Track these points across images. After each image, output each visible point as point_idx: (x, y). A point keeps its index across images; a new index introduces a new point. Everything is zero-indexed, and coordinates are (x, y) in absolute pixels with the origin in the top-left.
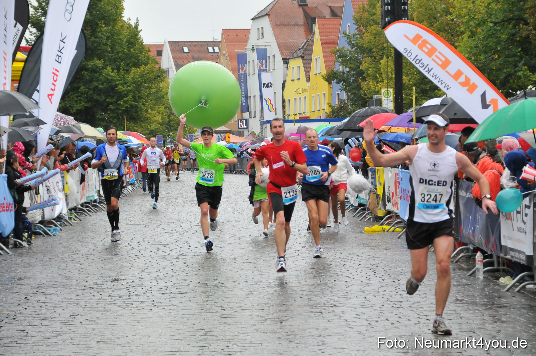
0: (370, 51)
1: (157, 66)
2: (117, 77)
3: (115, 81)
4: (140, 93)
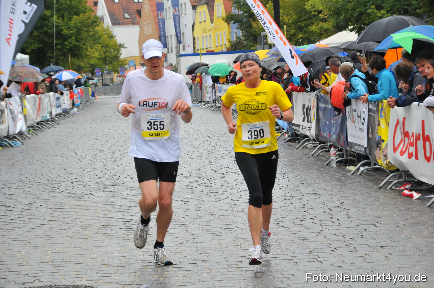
2: (63, 24)
3: (61, 26)
4: (80, 35)
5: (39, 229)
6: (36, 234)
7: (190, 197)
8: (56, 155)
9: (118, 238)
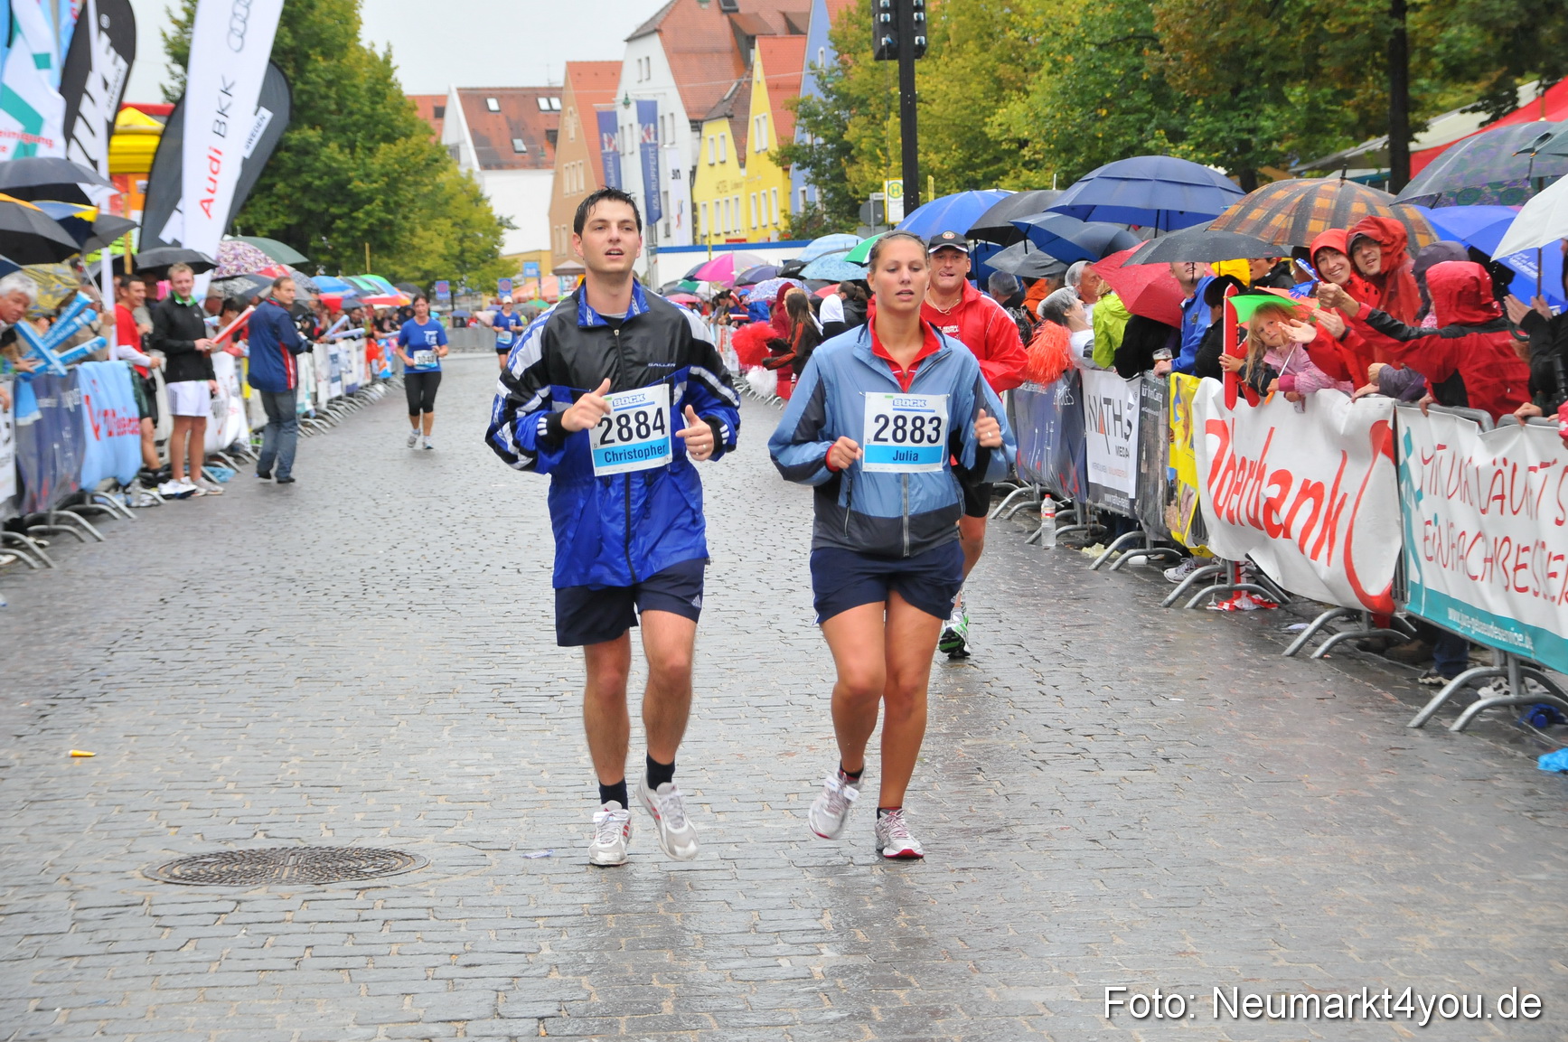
0: (863, 102)
1: (433, 140)
2: (351, 164)
3: (347, 170)
4: (397, 195)
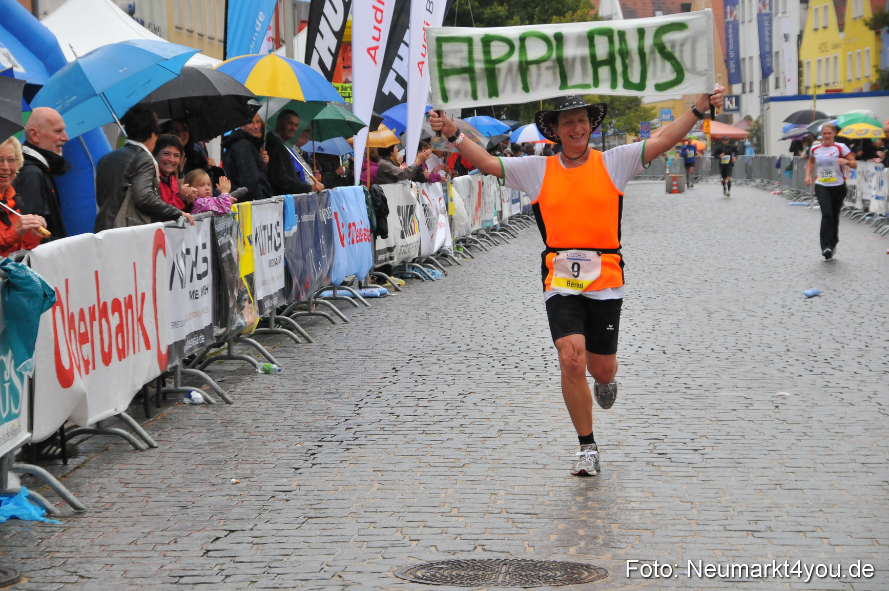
5: (482, 446)
6: (474, 455)
7: (788, 394)
8: (512, 300)
9: (639, 473)
